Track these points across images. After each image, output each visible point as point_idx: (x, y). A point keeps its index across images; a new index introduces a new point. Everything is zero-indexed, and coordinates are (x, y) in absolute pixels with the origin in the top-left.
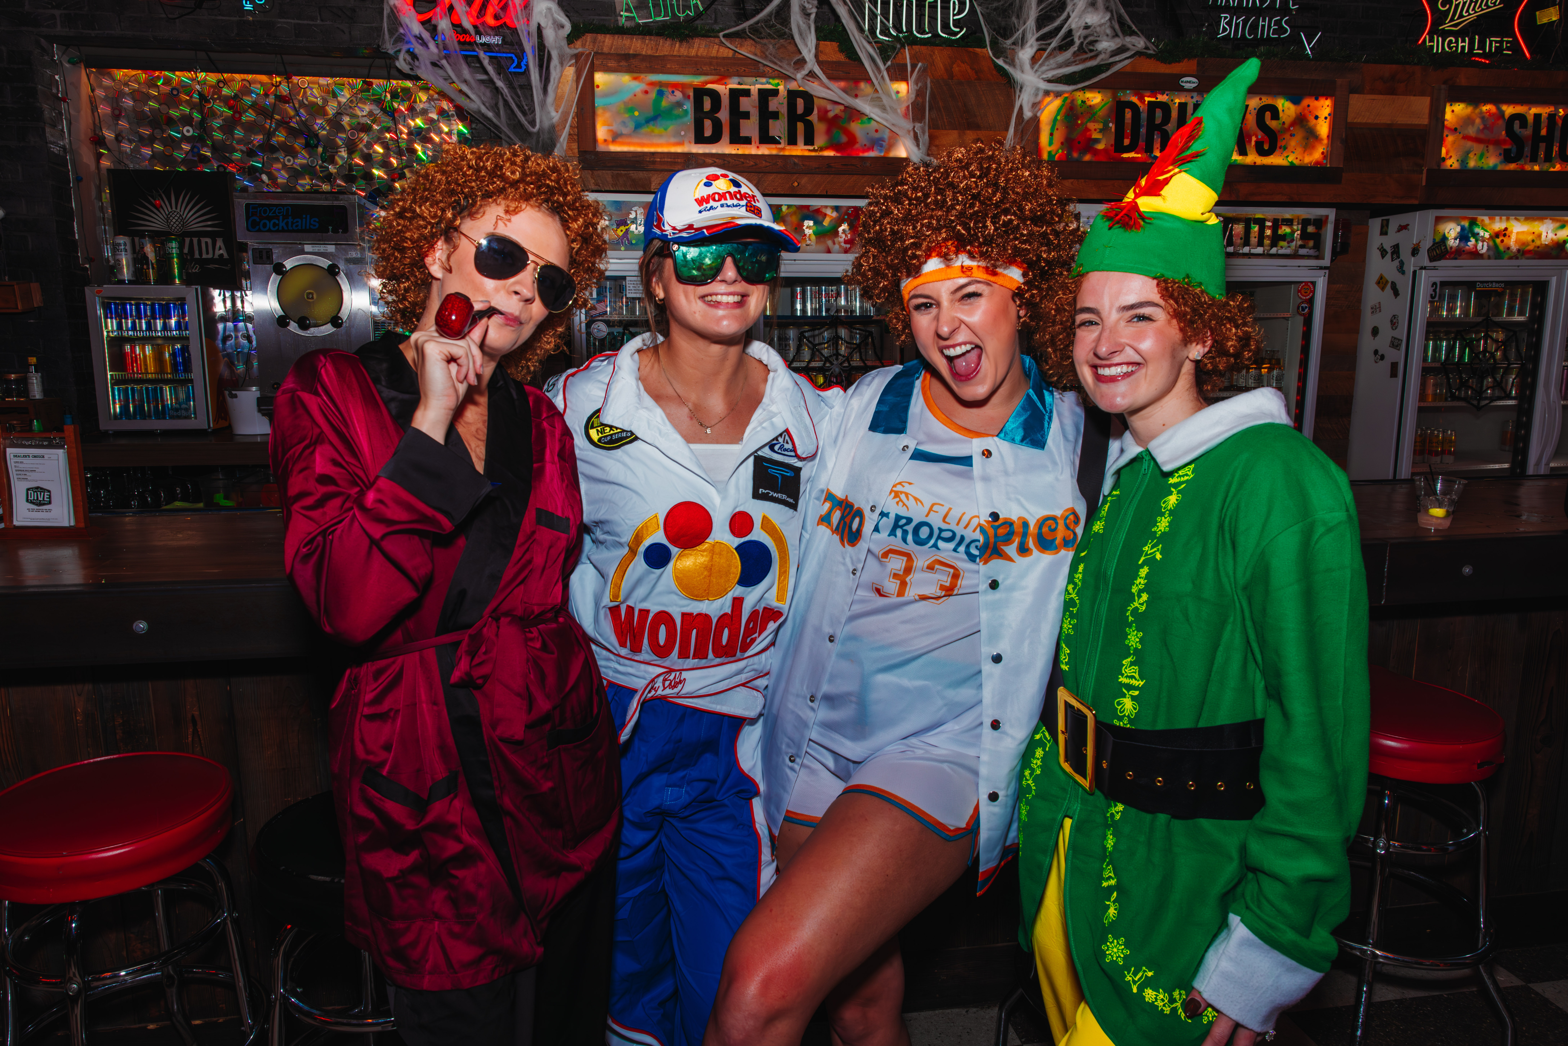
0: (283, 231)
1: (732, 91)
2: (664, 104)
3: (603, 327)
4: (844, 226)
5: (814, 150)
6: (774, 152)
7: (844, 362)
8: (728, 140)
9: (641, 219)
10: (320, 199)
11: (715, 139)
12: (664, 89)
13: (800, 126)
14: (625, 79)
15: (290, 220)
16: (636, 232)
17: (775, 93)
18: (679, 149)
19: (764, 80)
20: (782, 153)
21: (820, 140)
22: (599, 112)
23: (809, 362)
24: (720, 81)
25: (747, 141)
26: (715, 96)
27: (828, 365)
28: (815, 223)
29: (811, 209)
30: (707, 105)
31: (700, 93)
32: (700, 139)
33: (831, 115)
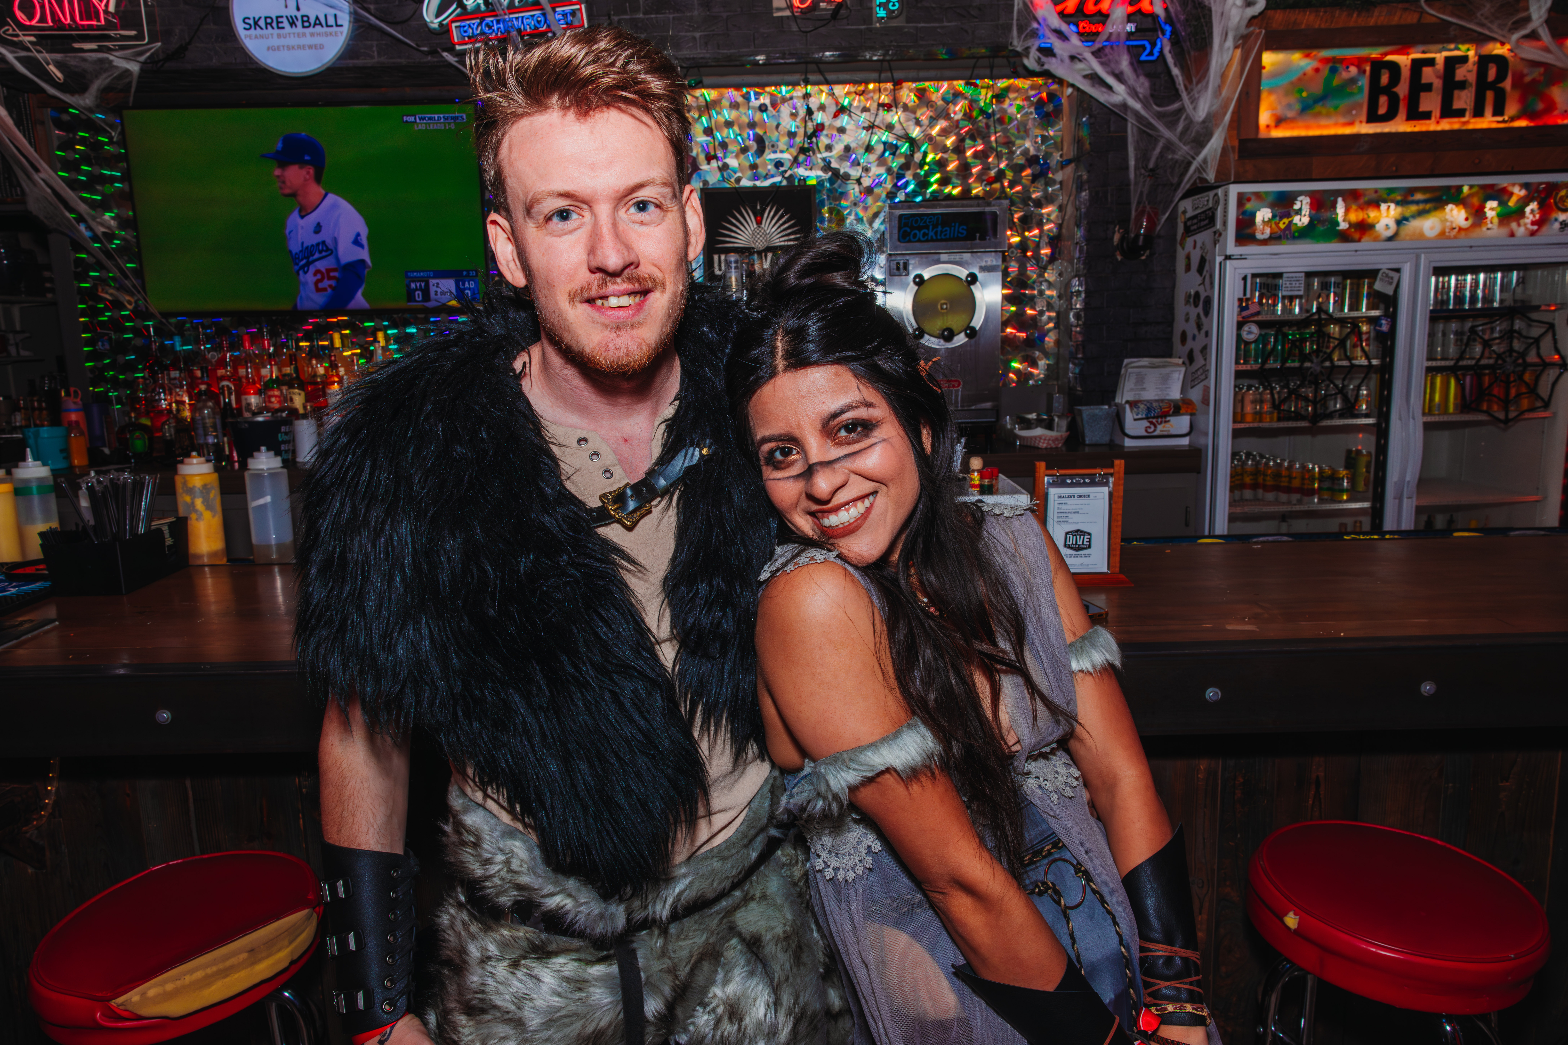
0: (932, 240)
1: (1414, 61)
2: (1335, 82)
3: (1255, 329)
4: (1534, 205)
5: (1504, 121)
6: (1456, 127)
7: (1517, 359)
8: (1404, 117)
9: (1306, 210)
10: (971, 206)
11: (1389, 116)
12: (1338, 65)
13: (1490, 95)
14: (1296, 57)
15: (939, 228)
16: (1300, 224)
17: (1464, 59)
18: (1348, 131)
19: (1452, 46)
20: (1465, 128)
21: (1511, 109)
22: (1264, 95)
23: (1458, 360)
24: (1403, 52)
25: (1427, 116)
26: (1394, 68)
27: (1500, 362)
28: (1500, 204)
29: (1496, 188)
30: (1385, 79)
31: (1378, 65)
32: (1373, 117)
33: (1528, 79)
